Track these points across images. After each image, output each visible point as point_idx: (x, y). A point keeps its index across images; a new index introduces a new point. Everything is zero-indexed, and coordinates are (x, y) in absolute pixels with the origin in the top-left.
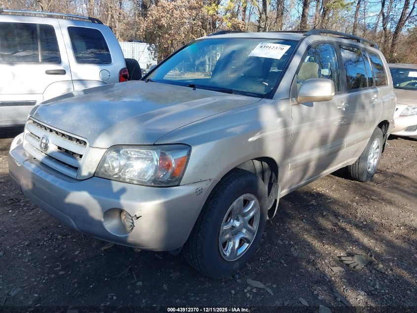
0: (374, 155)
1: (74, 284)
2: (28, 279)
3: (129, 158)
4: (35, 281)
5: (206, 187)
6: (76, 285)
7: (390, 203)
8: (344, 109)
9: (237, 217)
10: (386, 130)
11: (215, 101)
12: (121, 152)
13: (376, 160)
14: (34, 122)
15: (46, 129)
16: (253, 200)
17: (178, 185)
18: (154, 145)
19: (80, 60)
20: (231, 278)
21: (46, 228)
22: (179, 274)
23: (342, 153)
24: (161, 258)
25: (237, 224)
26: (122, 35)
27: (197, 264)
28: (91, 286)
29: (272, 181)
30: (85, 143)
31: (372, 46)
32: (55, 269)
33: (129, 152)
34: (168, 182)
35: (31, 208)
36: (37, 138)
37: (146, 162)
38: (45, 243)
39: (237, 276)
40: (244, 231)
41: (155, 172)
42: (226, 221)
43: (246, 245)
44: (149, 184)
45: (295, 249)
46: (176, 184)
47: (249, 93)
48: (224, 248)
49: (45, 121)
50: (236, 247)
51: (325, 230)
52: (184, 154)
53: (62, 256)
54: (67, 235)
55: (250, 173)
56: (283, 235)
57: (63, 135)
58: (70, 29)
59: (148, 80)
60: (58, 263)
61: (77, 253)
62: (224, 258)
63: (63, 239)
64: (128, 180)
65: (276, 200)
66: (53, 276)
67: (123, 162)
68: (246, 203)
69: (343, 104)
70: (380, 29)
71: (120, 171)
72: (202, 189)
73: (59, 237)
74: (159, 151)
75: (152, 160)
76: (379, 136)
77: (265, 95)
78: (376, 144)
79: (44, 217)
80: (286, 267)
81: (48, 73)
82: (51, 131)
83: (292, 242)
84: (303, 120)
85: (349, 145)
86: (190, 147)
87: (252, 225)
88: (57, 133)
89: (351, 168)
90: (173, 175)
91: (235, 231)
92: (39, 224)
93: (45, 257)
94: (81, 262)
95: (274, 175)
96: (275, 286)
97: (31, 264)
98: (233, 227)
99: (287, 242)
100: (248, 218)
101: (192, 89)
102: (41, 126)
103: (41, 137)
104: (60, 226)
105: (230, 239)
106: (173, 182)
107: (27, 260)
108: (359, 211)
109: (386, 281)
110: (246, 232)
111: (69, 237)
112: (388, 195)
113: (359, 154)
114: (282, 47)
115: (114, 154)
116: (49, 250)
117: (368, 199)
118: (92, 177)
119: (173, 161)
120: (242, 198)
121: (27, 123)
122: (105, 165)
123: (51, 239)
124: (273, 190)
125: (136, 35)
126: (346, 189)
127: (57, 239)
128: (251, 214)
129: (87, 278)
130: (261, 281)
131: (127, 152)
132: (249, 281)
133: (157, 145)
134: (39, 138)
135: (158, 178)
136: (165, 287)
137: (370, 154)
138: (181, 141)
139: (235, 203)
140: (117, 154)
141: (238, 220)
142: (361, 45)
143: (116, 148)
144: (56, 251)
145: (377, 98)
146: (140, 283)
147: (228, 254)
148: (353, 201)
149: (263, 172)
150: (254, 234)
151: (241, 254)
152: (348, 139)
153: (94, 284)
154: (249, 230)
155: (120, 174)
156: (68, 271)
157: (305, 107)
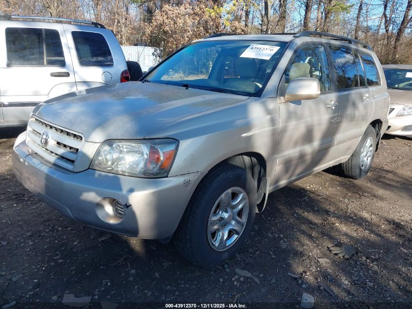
0: (367, 153)
1: (72, 271)
2: (29, 266)
3: (121, 152)
4: (35, 268)
5: (194, 179)
6: (73, 273)
7: (382, 199)
8: (334, 107)
9: (226, 209)
10: (380, 129)
11: (204, 99)
12: (114, 146)
13: (369, 158)
14: (36, 119)
15: (46, 126)
16: (241, 193)
17: (167, 177)
18: (144, 139)
19: (83, 62)
20: (220, 267)
21: (48, 220)
22: (171, 263)
23: (333, 151)
24: (155, 249)
25: (226, 215)
26: (128, 40)
27: (186, 253)
28: (88, 273)
29: (261, 176)
30: (81, 138)
31: (365, 47)
32: (55, 258)
33: (121, 146)
34: (157, 174)
35: (34, 202)
36: (39, 134)
37: (137, 155)
38: (46, 234)
39: (226, 266)
40: (233, 223)
41: (146, 165)
42: (215, 212)
43: (235, 237)
44: (139, 176)
45: (284, 241)
46: (165, 175)
47: (238, 91)
48: (213, 239)
49: (46, 119)
50: (225, 238)
51: (315, 224)
52: (172, 148)
53: (61, 246)
54: (67, 227)
55: (238, 167)
56: (273, 228)
57: (62, 131)
58: (74, 33)
59: (145, 81)
60: (57, 253)
61: (75, 243)
62: (213, 247)
63: (63, 231)
64: (121, 172)
65: (265, 194)
66: (52, 264)
67: (115, 156)
68: (234, 196)
69: (333, 103)
70: (382, 31)
71: (113, 164)
72: (189, 181)
73: (59, 229)
74: (149, 145)
75: (142, 154)
76: (372, 134)
77: (254, 94)
78: (369, 142)
79: (46, 211)
80: (274, 258)
81: (53, 75)
82: (51, 127)
83: (281, 235)
84: (290, 116)
85: (339, 143)
86: (178, 141)
87: (241, 218)
88: (56, 129)
89: (345, 166)
90: (162, 168)
91: (223, 223)
92: (42, 217)
93: (46, 247)
94: (79, 251)
95: (262, 170)
96: (261, 275)
97: (32, 253)
98: (222, 219)
99: (277, 235)
100: (236, 210)
101: (185, 88)
102: (43, 123)
103: (42, 133)
104: (61, 219)
105: (218, 230)
106: (162, 173)
107: (28, 250)
108: (350, 207)
109: (370, 272)
110: (235, 223)
111: (69, 229)
112: (381, 192)
113: (351, 152)
114: (271, 48)
115: (107, 148)
116: (50, 240)
117: (360, 196)
118: (87, 169)
119: (162, 155)
120: (230, 191)
121: (30, 120)
122: (99, 158)
123: (52, 230)
124: (262, 185)
125: (141, 39)
126: (339, 186)
127: (57, 230)
128: (240, 207)
129: (84, 266)
130: (249, 271)
131: (119, 146)
132: (238, 271)
133: (146, 139)
134: (40, 134)
135: (148, 170)
136: (157, 275)
137: (363, 152)
138: (170, 135)
139: (223, 196)
140: (109, 148)
141: (226, 212)
142: (353, 46)
143: (109, 142)
144: (56, 241)
145: (368, 97)
146: (133, 271)
147: (217, 245)
148: (344, 197)
149: (252, 167)
150: (243, 226)
151: (230, 245)
152: (339, 137)
153: (90, 271)
154: (238, 222)
155: (113, 166)
156: (67, 260)
157: (292, 105)
